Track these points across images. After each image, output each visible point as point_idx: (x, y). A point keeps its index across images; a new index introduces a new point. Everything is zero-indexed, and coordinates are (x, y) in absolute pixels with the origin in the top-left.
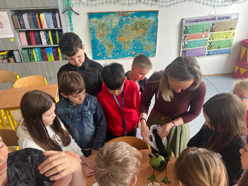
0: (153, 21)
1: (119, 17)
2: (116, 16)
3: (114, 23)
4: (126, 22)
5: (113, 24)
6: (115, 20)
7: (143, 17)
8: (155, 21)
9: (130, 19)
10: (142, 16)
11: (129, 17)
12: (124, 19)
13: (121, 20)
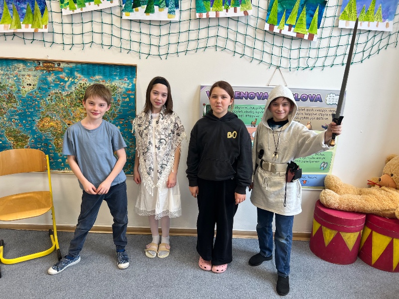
0: (124, 90)
1: (39, 73)
2: (29, 70)
3: (25, 85)
4: (56, 86)
5: (24, 87)
6: (28, 77)
7: (97, 77)
8: (128, 90)
9: (66, 79)
10: (94, 75)
11: (63, 75)
12: (50, 79)
13: (44, 81)
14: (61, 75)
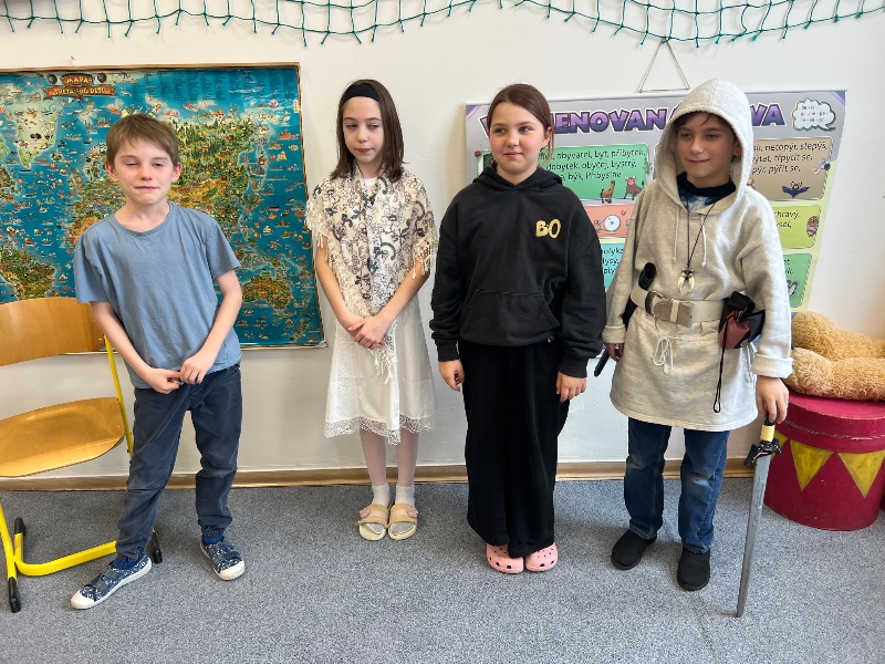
0: (271, 132)
1: (56, 105)
2: (32, 98)
3: (28, 140)
5: (24, 144)
7: (202, 104)
8: (281, 130)
11: (116, 105)
12: (86, 116)
14: (110, 106)
